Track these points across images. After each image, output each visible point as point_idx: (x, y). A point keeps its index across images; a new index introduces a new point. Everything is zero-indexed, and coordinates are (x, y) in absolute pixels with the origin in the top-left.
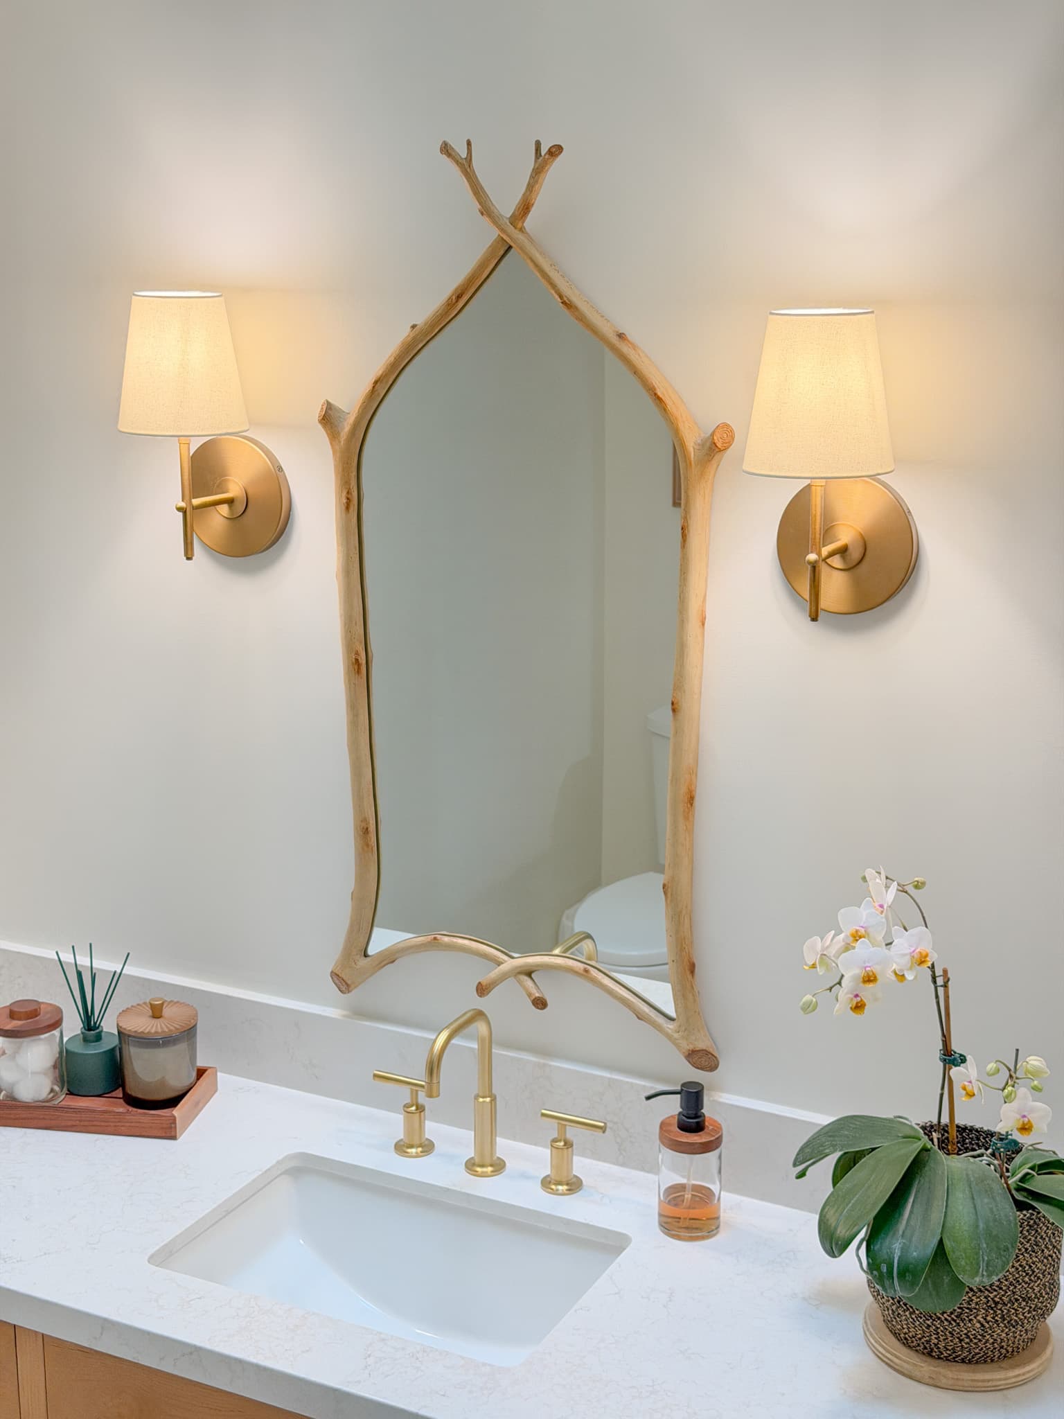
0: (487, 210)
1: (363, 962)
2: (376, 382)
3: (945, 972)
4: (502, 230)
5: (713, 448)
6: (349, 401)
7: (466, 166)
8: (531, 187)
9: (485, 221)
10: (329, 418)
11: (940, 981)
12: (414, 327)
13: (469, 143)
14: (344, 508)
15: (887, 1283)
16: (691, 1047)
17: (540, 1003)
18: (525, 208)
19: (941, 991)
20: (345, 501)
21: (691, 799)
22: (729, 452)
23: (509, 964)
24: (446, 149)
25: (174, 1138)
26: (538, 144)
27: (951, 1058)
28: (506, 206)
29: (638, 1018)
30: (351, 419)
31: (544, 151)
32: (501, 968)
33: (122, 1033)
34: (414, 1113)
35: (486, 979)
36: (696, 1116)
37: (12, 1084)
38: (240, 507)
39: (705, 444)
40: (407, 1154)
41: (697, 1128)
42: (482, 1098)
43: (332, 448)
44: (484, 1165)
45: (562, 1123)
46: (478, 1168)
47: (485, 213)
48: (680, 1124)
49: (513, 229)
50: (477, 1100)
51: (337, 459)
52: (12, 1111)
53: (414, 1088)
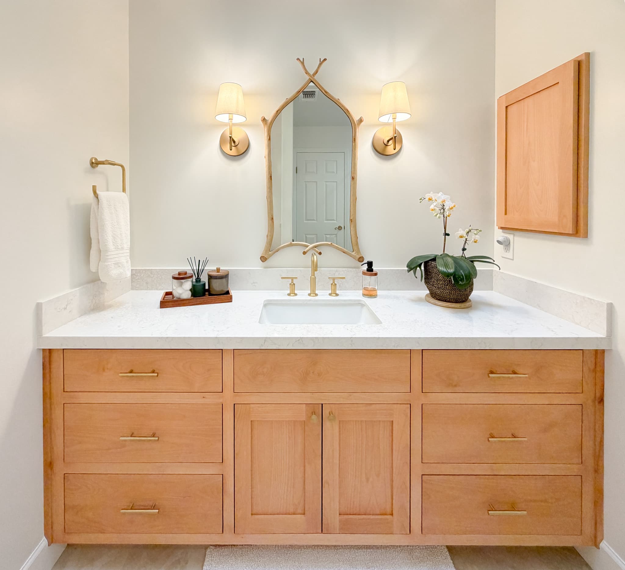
0: (307, 73)
1: (270, 253)
2: (277, 111)
4: (311, 77)
5: (361, 120)
6: (269, 118)
7: (303, 63)
8: (319, 67)
9: (306, 75)
10: (264, 120)
12: (287, 99)
13: (303, 59)
14: (268, 140)
15: (463, 281)
16: (359, 256)
17: (320, 254)
18: (316, 72)
20: (268, 138)
22: (363, 122)
23: (311, 246)
24: (298, 59)
25: (231, 301)
26: (320, 59)
27: (446, 234)
28: (312, 73)
29: (344, 253)
30: (269, 121)
31: (322, 60)
32: (308, 247)
33: (210, 276)
34: (293, 285)
35: (305, 250)
36: (372, 268)
37: (181, 294)
38: (237, 143)
39: (358, 120)
40: (292, 296)
41: (372, 270)
42: (312, 277)
43: (264, 127)
44: (313, 294)
45: (334, 279)
46: (312, 295)
47: (306, 73)
48: (368, 270)
49: (313, 77)
50: (311, 277)
51: (266, 130)
52: (182, 302)
53: (292, 279)
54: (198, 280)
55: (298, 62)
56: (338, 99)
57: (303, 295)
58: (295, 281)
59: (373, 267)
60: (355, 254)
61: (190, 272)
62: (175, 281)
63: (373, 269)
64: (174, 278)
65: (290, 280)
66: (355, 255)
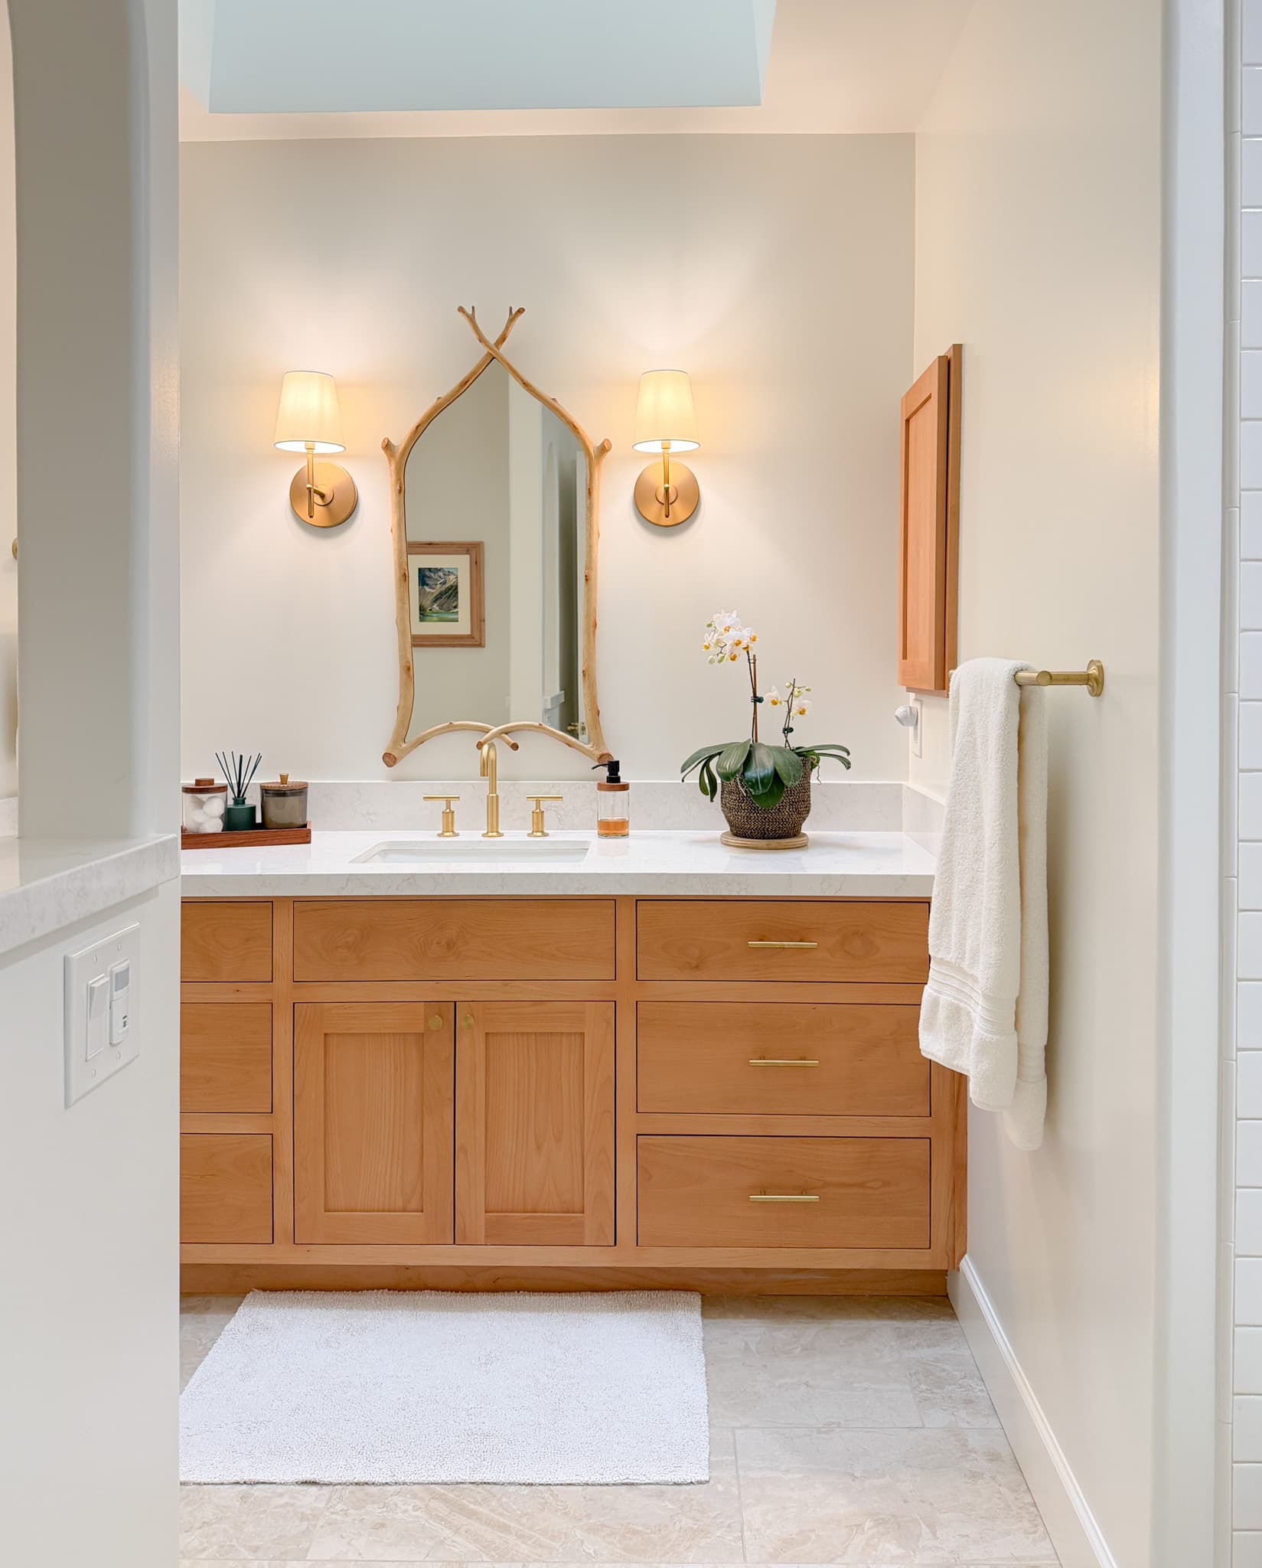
0: (482, 339)
1: (404, 745)
2: (417, 427)
3: (754, 656)
4: (491, 349)
5: (603, 449)
6: (399, 441)
7: (471, 319)
8: (507, 328)
9: (481, 345)
10: (388, 447)
11: (752, 661)
12: (439, 398)
13: (473, 308)
14: (397, 492)
15: (756, 787)
16: (601, 753)
17: (515, 747)
18: (503, 339)
19: (752, 665)
20: (398, 488)
21: (595, 625)
22: (609, 453)
23: (495, 730)
24: (461, 309)
25: (309, 842)
26: (511, 308)
27: (757, 700)
28: (492, 339)
29: (569, 745)
30: (401, 449)
31: (514, 312)
32: (489, 734)
33: (266, 790)
34: (449, 816)
35: (482, 740)
36: (617, 774)
37: (201, 824)
38: (328, 499)
39: (598, 448)
40: (447, 836)
41: (618, 780)
42: (491, 795)
43: (390, 463)
44: (492, 832)
45: (538, 800)
46: (490, 834)
47: (480, 341)
48: (610, 780)
49: (496, 349)
50: (488, 796)
51: (393, 467)
52: (204, 838)
53: (448, 800)
54: (239, 800)
55: (460, 314)
56: (553, 399)
57: (470, 834)
58: (454, 805)
59: (619, 774)
60: (592, 747)
61: (220, 780)
62: (189, 796)
63: (619, 778)
64: (187, 790)
65: (443, 803)
66: (592, 749)
